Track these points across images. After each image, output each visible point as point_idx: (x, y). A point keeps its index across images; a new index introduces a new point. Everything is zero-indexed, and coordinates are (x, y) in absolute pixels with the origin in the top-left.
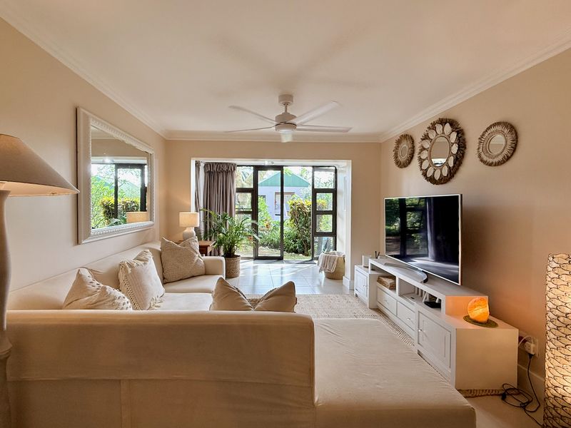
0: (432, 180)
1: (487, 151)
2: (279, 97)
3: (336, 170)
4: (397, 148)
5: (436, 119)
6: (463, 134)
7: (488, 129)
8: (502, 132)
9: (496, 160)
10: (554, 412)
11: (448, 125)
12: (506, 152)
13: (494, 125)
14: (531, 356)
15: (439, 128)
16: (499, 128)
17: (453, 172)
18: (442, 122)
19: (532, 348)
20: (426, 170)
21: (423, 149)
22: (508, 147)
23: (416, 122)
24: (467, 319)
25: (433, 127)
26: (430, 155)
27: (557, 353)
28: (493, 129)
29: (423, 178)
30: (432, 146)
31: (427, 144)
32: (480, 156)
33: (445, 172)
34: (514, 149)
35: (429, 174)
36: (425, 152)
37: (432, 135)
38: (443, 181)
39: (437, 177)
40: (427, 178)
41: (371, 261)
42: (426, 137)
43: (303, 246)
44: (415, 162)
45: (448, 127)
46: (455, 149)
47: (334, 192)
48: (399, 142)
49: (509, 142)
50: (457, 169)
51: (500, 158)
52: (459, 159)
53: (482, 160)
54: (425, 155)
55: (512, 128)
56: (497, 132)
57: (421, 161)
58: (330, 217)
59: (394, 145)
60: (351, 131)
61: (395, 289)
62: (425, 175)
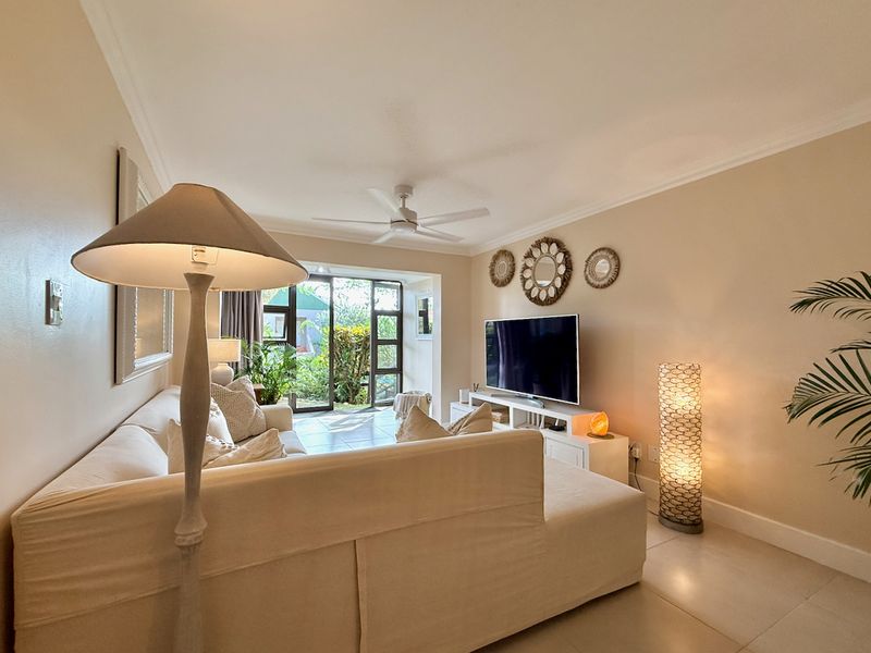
0: (537, 301)
1: (593, 273)
2: (396, 187)
3: (401, 286)
4: (493, 264)
5: (541, 237)
6: (570, 256)
7: (594, 253)
8: (607, 258)
9: (602, 283)
10: (669, 495)
11: (554, 245)
12: (610, 276)
13: (600, 250)
14: (637, 459)
15: (544, 247)
16: (604, 253)
17: (560, 293)
18: (549, 241)
19: (638, 452)
20: (531, 290)
21: (526, 267)
22: (613, 271)
23: (519, 239)
24: (591, 435)
25: (538, 245)
26: (534, 275)
27: (669, 444)
28: (598, 254)
29: (527, 299)
30: (535, 265)
31: (530, 263)
32: (587, 279)
33: (552, 293)
34: (617, 274)
35: (534, 294)
36: (528, 270)
37: (536, 254)
38: (550, 301)
39: (543, 297)
40: (531, 299)
41: (472, 395)
42: (529, 255)
43: (348, 391)
44: (517, 280)
45: (554, 247)
46: (562, 270)
47: (400, 315)
48: (496, 258)
49: (613, 267)
50: (564, 291)
51: (606, 281)
52: (566, 280)
53: (589, 282)
54: (528, 274)
55: (614, 255)
56: (603, 257)
57: (524, 280)
58: (393, 348)
59: (489, 260)
60: (461, 242)
61: (509, 422)
62: (528, 294)
